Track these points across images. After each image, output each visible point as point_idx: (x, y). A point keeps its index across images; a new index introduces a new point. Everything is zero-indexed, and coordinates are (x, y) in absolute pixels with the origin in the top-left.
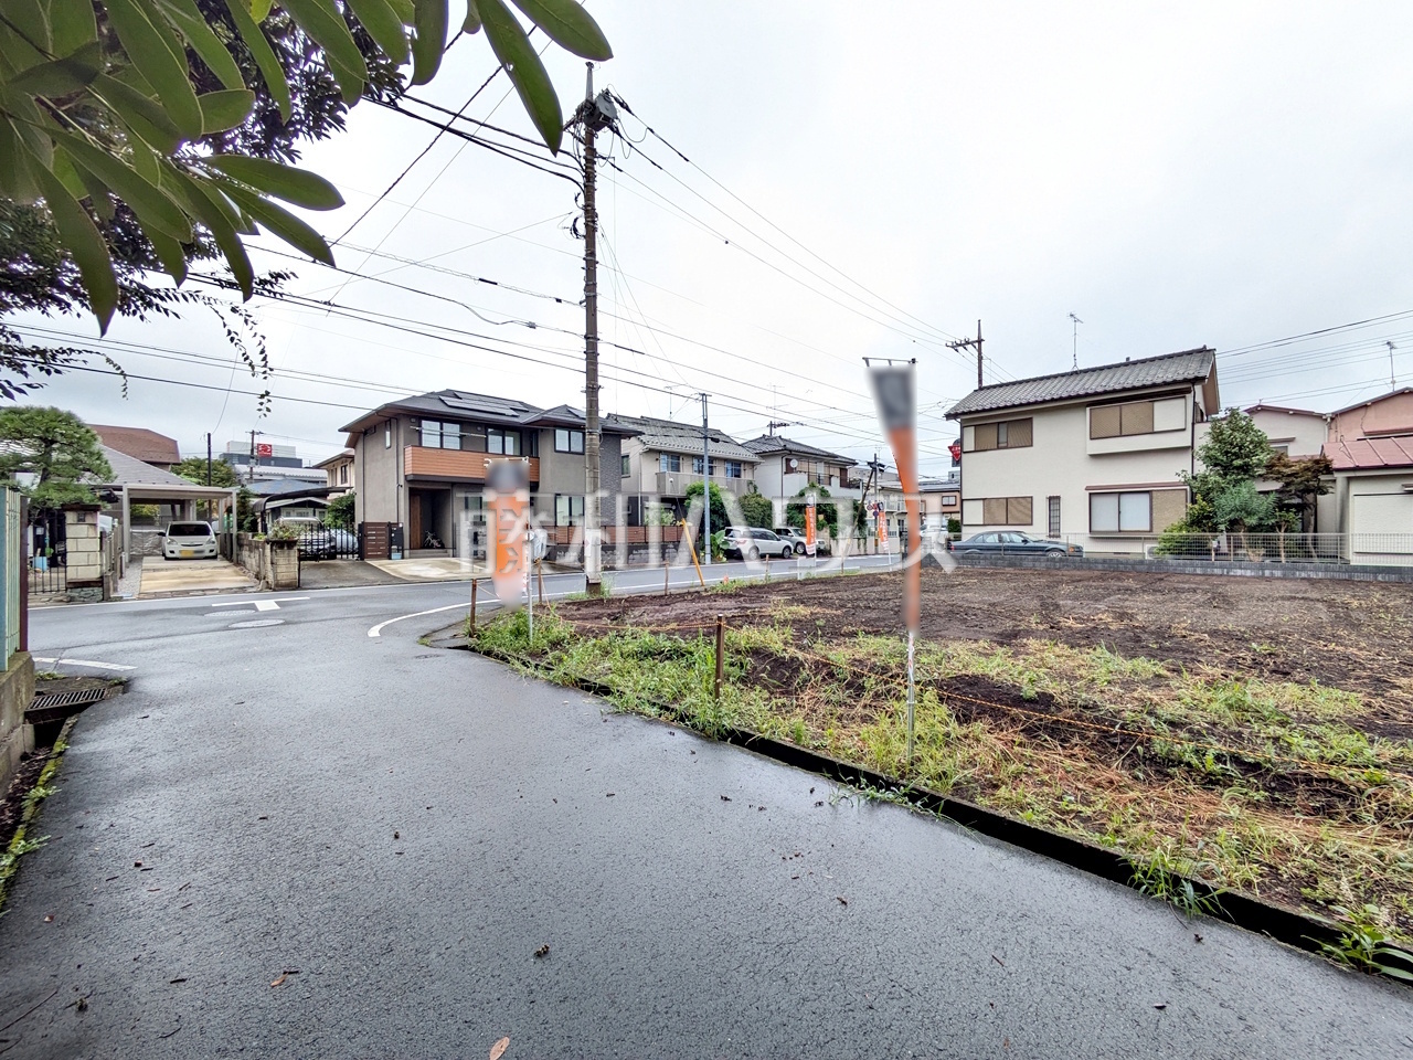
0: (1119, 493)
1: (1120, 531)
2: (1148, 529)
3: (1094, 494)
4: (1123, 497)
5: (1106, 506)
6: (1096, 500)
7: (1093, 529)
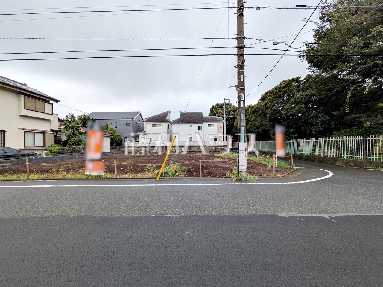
0: (34, 132)
1: (35, 147)
2: (42, 146)
3: (26, 131)
4: (36, 134)
5: (29, 136)
6: (26, 134)
7: (25, 146)
